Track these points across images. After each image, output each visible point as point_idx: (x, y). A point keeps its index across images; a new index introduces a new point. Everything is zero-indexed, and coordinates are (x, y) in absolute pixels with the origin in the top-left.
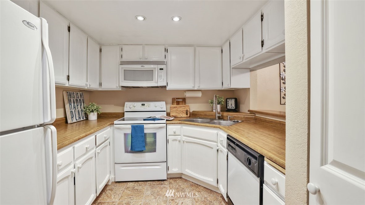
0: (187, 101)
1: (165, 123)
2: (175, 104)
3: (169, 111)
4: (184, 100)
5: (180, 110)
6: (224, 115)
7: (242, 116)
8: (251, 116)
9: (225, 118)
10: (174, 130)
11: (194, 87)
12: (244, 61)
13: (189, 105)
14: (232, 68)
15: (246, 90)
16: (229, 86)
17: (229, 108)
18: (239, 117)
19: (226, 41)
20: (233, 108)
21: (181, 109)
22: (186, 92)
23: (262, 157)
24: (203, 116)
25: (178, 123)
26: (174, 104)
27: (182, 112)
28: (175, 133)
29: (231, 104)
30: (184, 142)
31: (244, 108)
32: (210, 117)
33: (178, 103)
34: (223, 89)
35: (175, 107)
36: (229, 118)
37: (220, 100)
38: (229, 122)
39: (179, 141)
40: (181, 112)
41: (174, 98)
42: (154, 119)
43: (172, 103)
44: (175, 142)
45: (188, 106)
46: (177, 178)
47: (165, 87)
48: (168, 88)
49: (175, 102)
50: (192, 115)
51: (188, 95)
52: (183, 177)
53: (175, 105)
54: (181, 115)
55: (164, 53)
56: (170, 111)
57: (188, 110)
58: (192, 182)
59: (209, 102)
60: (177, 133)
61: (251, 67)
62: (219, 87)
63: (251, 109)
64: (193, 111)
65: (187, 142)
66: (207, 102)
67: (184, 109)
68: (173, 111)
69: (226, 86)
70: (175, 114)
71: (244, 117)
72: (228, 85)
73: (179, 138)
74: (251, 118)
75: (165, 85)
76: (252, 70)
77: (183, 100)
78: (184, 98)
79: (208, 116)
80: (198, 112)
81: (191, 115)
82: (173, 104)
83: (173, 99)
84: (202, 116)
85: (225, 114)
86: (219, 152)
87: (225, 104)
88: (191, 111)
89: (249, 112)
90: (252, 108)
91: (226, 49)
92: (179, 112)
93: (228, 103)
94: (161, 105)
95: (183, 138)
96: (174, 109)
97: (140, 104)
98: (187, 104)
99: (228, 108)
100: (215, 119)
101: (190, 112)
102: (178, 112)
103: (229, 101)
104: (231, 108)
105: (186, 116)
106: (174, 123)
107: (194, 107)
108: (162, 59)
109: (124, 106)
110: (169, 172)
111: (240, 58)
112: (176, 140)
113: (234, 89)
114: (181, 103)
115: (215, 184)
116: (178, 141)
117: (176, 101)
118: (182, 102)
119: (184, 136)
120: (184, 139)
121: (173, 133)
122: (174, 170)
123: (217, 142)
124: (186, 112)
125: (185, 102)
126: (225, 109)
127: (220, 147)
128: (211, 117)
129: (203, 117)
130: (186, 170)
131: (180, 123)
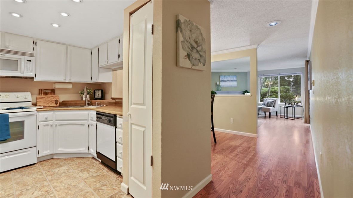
0: (56, 92)
1: (35, 111)
2: (43, 94)
3: (34, 102)
4: (53, 91)
5: (49, 101)
6: (93, 102)
7: (107, 102)
8: (113, 101)
9: (93, 104)
10: (46, 116)
11: (65, 79)
12: (108, 64)
13: (59, 95)
14: (100, 67)
15: (110, 84)
16: (97, 80)
17: (97, 97)
18: (104, 103)
19: (95, 47)
20: (99, 97)
21: (50, 99)
22: (56, 84)
23: (115, 116)
24: (74, 104)
25: (50, 110)
26: (41, 94)
27: (51, 102)
28: (46, 118)
29: (99, 94)
30: (56, 125)
31: (108, 97)
32: (80, 105)
33: (46, 94)
34: (92, 82)
35: (42, 98)
36: (97, 103)
37: (89, 91)
38: (97, 106)
39: (52, 126)
41: (41, 90)
43: (38, 94)
44: (46, 127)
45: (58, 97)
46: (48, 159)
47: (32, 78)
48: (35, 80)
49: (43, 92)
50: (62, 104)
51: (57, 86)
52: (55, 157)
53: (43, 96)
54: (50, 105)
55: (32, 46)
56: (36, 101)
57: (58, 100)
59: (80, 93)
60: (49, 119)
61: (114, 68)
62: (88, 81)
63: (113, 97)
64: (62, 101)
65: (59, 125)
66: (78, 93)
67: (53, 99)
68: (40, 101)
69: (94, 81)
70: (44, 104)
71: (108, 103)
72: (96, 79)
73: (51, 123)
74: (113, 103)
75: (34, 76)
76: (114, 70)
77: (52, 91)
78: (53, 89)
79: (78, 104)
80: (68, 101)
81: (61, 105)
82: (39, 95)
83: (39, 90)
84: (72, 104)
85: (94, 101)
86: (90, 126)
87: (93, 95)
88: (61, 101)
89: (111, 99)
90: (114, 96)
91: (95, 52)
92: (48, 103)
93: (95, 93)
95: (55, 122)
96: (42, 100)
98: (56, 95)
99: (96, 97)
100: (85, 105)
101: (59, 102)
102: (46, 102)
103: (97, 92)
104: (98, 97)
105: (56, 105)
106: (46, 110)
107: (63, 98)
108: (30, 51)
110: (41, 155)
111: (106, 62)
112: (47, 125)
113: (100, 83)
114: (49, 94)
116: (50, 126)
117: (44, 92)
118: (51, 93)
119: (56, 120)
120: (56, 123)
121: (44, 119)
122: (45, 153)
123: (88, 120)
124: (56, 102)
125: (54, 93)
126: (93, 97)
127: (90, 122)
128: (81, 105)
130: (59, 149)
131: (52, 110)
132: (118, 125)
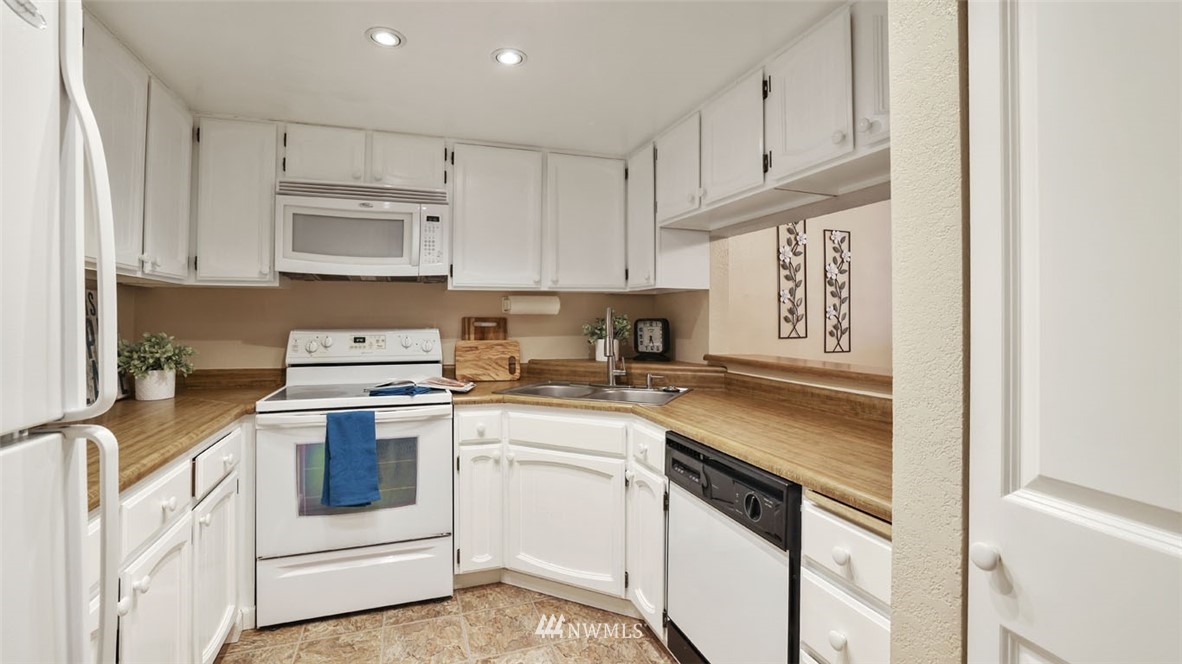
0: (511, 326)
1: (448, 403)
2: (472, 336)
3: (450, 362)
4: (502, 325)
5: (489, 359)
6: (633, 371)
7: (689, 373)
8: (714, 373)
9: (635, 381)
10: (480, 425)
11: (538, 282)
12: (704, 209)
13: (519, 339)
14: (661, 228)
15: (698, 297)
16: (652, 281)
17: (644, 350)
18: (678, 376)
19: (642, 145)
20: (655, 350)
21: (494, 354)
22: (511, 298)
23: (796, 489)
24: (567, 375)
25: (491, 401)
26: (467, 336)
27: (497, 363)
28: (481, 433)
29: (652, 338)
30: (511, 463)
31: (692, 352)
32: (587, 379)
33: (482, 334)
34: (628, 290)
35: (472, 349)
36: (651, 379)
37: (619, 326)
38: (650, 392)
39: (497, 462)
40: (494, 365)
41: (469, 319)
42: (410, 391)
43: (460, 334)
44: (481, 465)
45: (516, 344)
46: (488, 585)
47: (443, 279)
48: (453, 285)
49: (472, 329)
50: (528, 372)
51: (516, 307)
52: (507, 580)
53: (473, 342)
54: (493, 375)
55: (441, 165)
56: (455, 361)
57: (516, 355)
58: (541, 594)
59: (585, 331)
60: (488, 436)
61: (713, 226)
62: (614, 283)
63: (713, 352)
64: (530, 362)
65: (522, 463)
66: (578, 332)
67: (503, 353)
68: (466, 361)
69: (639, 282)
70: (474, 372)
71: (694, 377)
72: (648, 279)
73: (494, 450)
74: (714, 380)
75: (446, 272)
76: (714, 236)
77: (498, 324)
78: (503, 316)
79: (580, 376)
80: (547, 363)
81: (525, 375)
82: (463, 339)
83: (464, 319)
84: (561, 375)
85: (637, 368)
86: (634, 488)
87: (633, 337)
88: (525, 361)
89: (706, 362)
90: (715, 350)
91: (640, 166)
92: (487, 367)
93: (639, 333)
94: (427, 342)
95: (509, 451)
96: (470, 356)
97: (349, 335)
98: (511, 339)
99: (641, 348)
100: (606, 384)
101: (521, 364)
102: (480, 363)
103: (645, 329)
104: (649, 350)
105: (509, 377)
106: (481, 402)
107: (533, 348)
108: (437, 186)
109: (284, 344)
110: (463, 568)
111: (693, 198)
112: (484, 458)
113: (655, 293)
114: (491, 335)
115: (618, 590)
116: (491, 462)
117: (476, 327)
118: (496, 330)
119: (513, 442)
120: (512, 454)
121: (474, 436)
122: (478, 560)
123: (624, 458)
124: (510, 364)
125: (505, 331)
126: (632, 353)
127: (636, 471)
128: (592, 379)
129: (564, 378)
130: (519, 557)
131: (498, 401)
132: (807, 550)
